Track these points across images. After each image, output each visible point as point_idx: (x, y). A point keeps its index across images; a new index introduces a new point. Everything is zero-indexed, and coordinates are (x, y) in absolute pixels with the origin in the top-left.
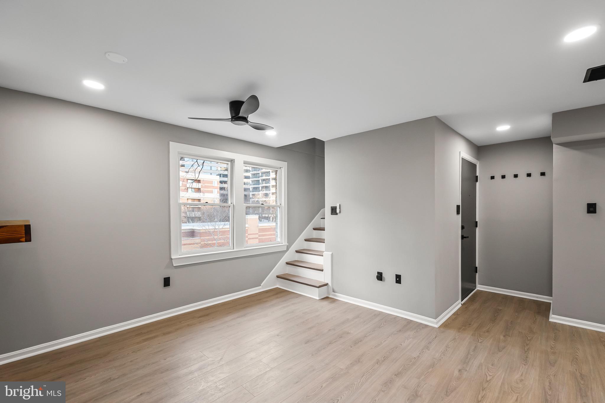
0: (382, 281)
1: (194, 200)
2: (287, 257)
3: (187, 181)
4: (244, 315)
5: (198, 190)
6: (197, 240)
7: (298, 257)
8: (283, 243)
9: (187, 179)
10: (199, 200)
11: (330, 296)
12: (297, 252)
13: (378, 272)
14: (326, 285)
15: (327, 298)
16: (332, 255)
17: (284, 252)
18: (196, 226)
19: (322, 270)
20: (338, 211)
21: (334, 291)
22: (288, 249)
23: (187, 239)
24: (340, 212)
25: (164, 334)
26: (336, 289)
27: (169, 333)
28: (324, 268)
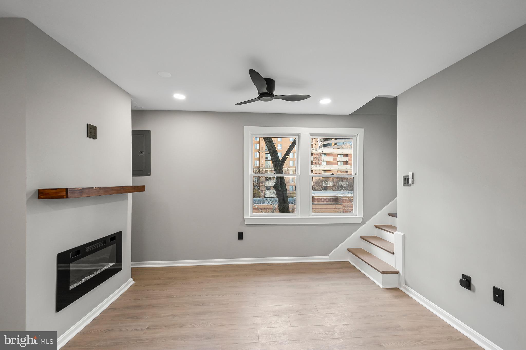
0: (470, 289)
1: (342, 172)
2: (362, 231)
3: (337, 156)
4: (290, 280)
5: (346, 163)
6: (338, 205)
7: (376, 232)
8: (357, 215)
9: (338, 155)
10: (347, 172)
11: (401, 289)
12: (376, 227)
13: (464, 276)
14: (397, 272)
15: (396, 289)
16: (404, 237)
17: (359, 225)
18: (339, 194)
19: (393, 254)
20: (410, 182)
21: (406, 284)
22: (364, 222)
23: (332, 204)
24: (413, 183)
25: (226, 276)
26: (408, 282)
27: (229, 276)
28: (395, 250)
